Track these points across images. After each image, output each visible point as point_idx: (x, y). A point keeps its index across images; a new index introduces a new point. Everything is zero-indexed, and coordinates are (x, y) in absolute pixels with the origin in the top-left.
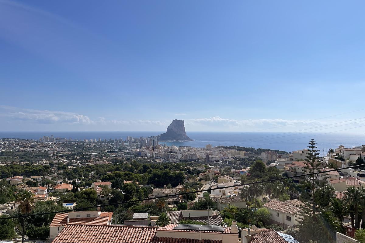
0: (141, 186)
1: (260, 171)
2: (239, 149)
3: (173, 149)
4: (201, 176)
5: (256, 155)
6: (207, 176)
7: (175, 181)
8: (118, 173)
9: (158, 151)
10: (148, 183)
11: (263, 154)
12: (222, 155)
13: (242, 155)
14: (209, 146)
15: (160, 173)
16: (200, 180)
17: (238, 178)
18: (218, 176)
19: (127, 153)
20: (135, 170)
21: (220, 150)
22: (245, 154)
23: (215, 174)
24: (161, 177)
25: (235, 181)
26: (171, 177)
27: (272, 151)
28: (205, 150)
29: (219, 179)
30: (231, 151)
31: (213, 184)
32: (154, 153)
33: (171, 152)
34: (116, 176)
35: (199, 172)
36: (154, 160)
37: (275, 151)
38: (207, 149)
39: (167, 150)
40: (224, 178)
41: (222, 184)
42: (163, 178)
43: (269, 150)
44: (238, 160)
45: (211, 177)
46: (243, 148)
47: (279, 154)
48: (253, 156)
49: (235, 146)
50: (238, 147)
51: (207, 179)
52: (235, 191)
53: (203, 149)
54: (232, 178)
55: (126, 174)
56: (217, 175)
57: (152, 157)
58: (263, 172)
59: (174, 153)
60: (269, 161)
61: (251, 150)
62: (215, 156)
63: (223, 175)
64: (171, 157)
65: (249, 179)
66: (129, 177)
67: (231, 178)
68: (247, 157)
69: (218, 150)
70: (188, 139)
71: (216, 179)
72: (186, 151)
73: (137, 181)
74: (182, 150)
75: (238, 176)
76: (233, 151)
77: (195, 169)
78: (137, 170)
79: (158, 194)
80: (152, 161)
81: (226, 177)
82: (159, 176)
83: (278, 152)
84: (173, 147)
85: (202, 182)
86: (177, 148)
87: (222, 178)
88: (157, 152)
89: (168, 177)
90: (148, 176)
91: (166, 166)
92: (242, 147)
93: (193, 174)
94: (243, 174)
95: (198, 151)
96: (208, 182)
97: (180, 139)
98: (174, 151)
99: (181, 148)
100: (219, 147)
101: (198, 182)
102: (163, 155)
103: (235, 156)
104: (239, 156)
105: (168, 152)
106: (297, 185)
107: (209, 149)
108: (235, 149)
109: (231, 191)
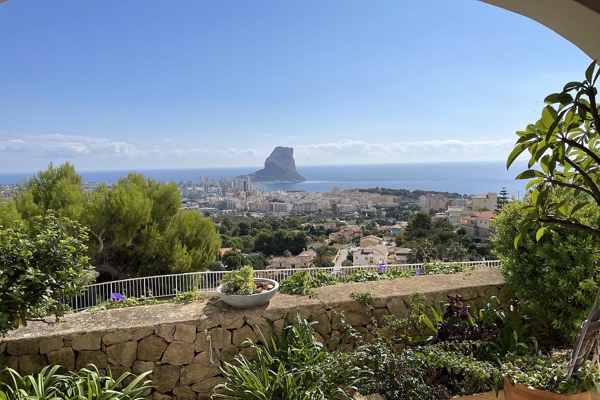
0: (245, 255)
1: (423, 228)
2: (385, 192)
3: (278, 196)
4: (332, 237)
5: (411, 201)
6: (342, 238)
7: (297, 246)
9: (254, 200)
10: (254, 251)
11: (423, 199)
12: (357, 203)
13: (390, 201)
14: (336, 189)
15: (270, 234)
16: (331, 244)
17: (390, 238)
18: (359, 238)
19: (204, 204)
20: (228, 232)
21: (355, 194)
22: (394, 201)
23: (354, 234)
24: (273, 241)
25: (385, 243)
26: (287, 240)
27: (436, 193)
28: (330, 196)
29: (362, 240)
30: (372, 195)
31: (352, 249)
32: (247, 204)
33: (274, 201)
35: (328, 233)
36: (248, 215)
37: (442, 193)
38: (333, 195)
39: (267, 198)
40: (370, 239)
41: (368, 248)
42: (275, 241)
43: (433, 192)
44: (384, 210)
45: (348, 238)
46: (391, 190)
47: (448, 197)
48: (407, 203)
49: (377, 188)
50: (382, 189)
51: (342, 241)
52: (389, 257)
53: (326, 195)
54: (382, 239)
56: (356, 235)
57: (246, 210)
58: (428, 228)
59: (280, 202)
60: (432, 209)
61: (403, 193)
62: (346, 205)
63: (366, 234)
64: (276, 209)
65: (408, 240)
67: (380, 239)
68: (397, 204)
69: (350, 194)
70: (301, 179)
71: (356, 241)
72: (299, 198)
73: (238, 248)
74: (292, 197)
75: (389, 235)
76: (375, 195)
77: (322, 228)
78: (230, 231)
79: (281, 266)
80: (245, 216)
81: (373, 238)
82: (269, 240)
83: (446, 194)
84: (277, 192)
85: (335, 246)
86: (283, 194)
87: (367, 239)
88: (252, 202)
89: (283, 240)
90: (252, 240)
91: (275, 224)
92: (389, 190)
93: (319, 234)
94: (397, 233)
95: (319, 198)
96: (344, 246)
97: (288, 179)
98: (280, 198)
99: (291, 193)
100: (352, 191)
101: (329, 247)
102: (262, 205)
103: (379, 204)
104: (385, 203)
105: (271, 201)
106: (478, 245)
107: (335, 194)
108: (378, 192)
109: (382, 257)
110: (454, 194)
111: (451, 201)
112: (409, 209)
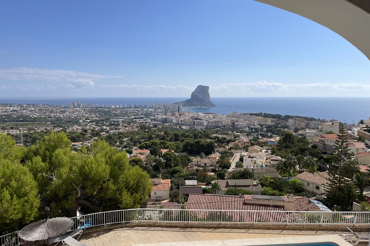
0: (177, 154)
1: (289, 142)
2: (266, 116)
3: (199, 116)
4: (231, 145)
5: (283, 122)
6: (237, 146)
7: (208, 150)
8: (154, 142)
9: (184, 118)
10: (182, 152)
11: (291, 121)
12: (248, 122)
13: (269, 122)
14: (235, 113)
15: (192, 141)
16: (230, 149)
17: (267, 148)
18: (248, 146)
19: (153, 119)
20: (167, 138)
21: (247, 117)
22: (272, 121)
23: (245, 144)
24: (194, 146)
25: (264, 150)
26: (202, 146)
27: (300, 117)
28: (231, 117)
29: (250, 148)
31: (243, 153)
32: (180, 120)
33: (196, 119)
34: (152, 144)
35: (228, 142)
36: (180, 127)
37: (303, 118)
38: (233, 116)
39: (192, 117)
40: (255, 148)
41: (254, 154)
42: (195, 146)
43: (297, 117)
44: (265, 127)
45: (241, 146)
46: (270, 114)
47: (307, 120)
48: (280, 123)
49: (261, 113)
51: (237, 148)
52: (267, 161)
53: (228, 116)
54: (262, 148)
55: (161, 143)
56: (246, 144)
57: (178, 124)
58: (293, 143)
59: (200, 120)
60: (296, 128)
61: (278, 117)
62: (241, 123)
63: (252, 145)
64: (197, 124)
65: (279, 150)
66: (164, 146)
68: (273, 124)
69: (244, 116)
70: (213, 105)
71: (246, 149)
72: (211, 118)
73: (173, 150)
74: (207, 117)
75: (267, 145)
76: (260, 118)
77: (224, 138)
78: (169, 138)
79: (198, 164)
80: (178, 128)
81: (256, 147)
82: (191, 145)
83: (306, 118)
84: (198, 113)
85: (232, 151)
86: (201, 115)
87: (253, 148)
88: (182, 119)
89: (200, 146)
90: (181, 145)
92: (268, 114)
93: (223, 143)
94: (272, 144)
95: (224, 118)
96: (238, 151)
97: (205, 105)
98: (199, 118)
99: (207, 115)
100: (245, 114)
101: (229, 151)
102: (189, 121)
103: (262, 123)
104: (266, 122)
105: (194, 119)
106: (325, 156)
107: (234, 116)
108: (262, 116)
109: (262, 160)
110: (311, 118)
111: (309, 123)
112: (281, 127)
